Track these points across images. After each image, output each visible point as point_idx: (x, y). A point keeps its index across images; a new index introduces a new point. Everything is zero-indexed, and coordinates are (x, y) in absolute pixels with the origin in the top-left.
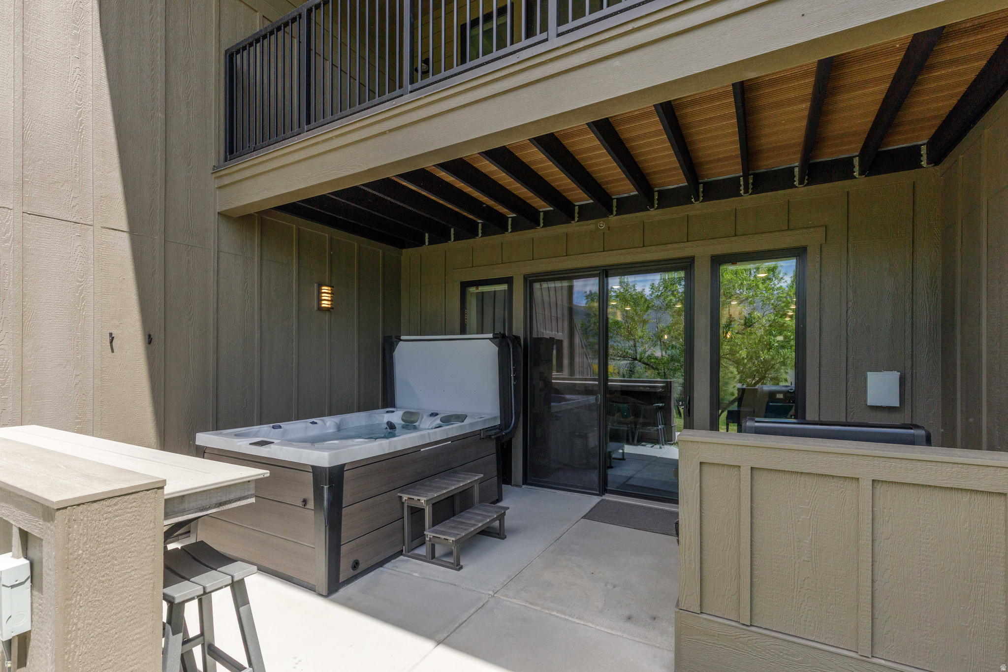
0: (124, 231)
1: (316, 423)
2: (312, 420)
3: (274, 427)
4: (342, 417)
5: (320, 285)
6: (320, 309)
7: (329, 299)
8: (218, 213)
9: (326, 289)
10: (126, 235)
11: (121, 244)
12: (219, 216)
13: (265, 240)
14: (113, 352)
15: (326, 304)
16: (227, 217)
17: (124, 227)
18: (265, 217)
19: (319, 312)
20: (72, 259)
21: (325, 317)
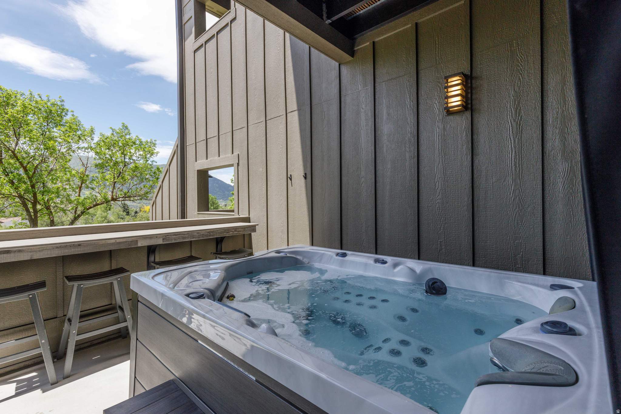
0: (295, 110)
1: (384, 262)
2: (382, 258)
5: (447, 78)
6: (449, 112)
7: (459, 92)
8: (339, 65)
9: (456, 80)
10: (296, 113)
11: (294, 118)
12: (341, 66)
13: (379, 63)
14: (292, 186)
15: (455, 102)
16: (347, 63)
17: (295, 108)
18: (377, 40)
19: (451, 117)
20: (279, 136)
21: (463, 121)
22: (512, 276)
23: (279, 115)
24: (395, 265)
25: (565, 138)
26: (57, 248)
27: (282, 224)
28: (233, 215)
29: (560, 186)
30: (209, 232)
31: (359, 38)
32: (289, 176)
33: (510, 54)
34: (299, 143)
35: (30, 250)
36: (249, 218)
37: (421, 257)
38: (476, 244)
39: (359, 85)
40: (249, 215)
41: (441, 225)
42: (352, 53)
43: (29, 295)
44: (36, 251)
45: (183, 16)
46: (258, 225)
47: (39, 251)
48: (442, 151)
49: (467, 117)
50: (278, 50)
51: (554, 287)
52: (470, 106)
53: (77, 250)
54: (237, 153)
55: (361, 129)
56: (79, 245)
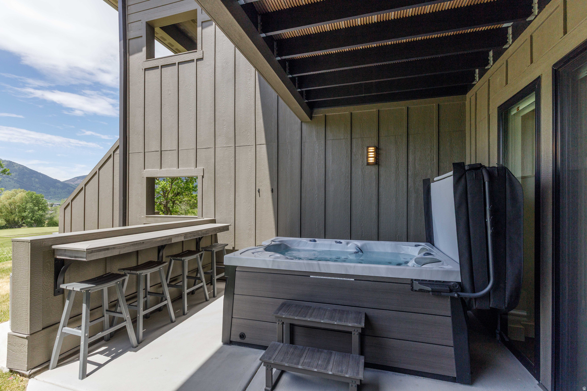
0: (263, 144)
1: (341, 243)
2: (338, 240)
3: (310, 241)
4: (366, 242)
5: (368, 147)
6: (368, 164)
7: (373, 156)
8: (301, 122)
9: (371, 149)
10: (264, 147)
11: (263, 150)
12: (302, 123)
13: (328, 128)
14: (260, 197)
15: (371, 160)
16: (306, 122)
17: (264, 141)
18: (327, 114)
19: (369, 167)
20: (248, 160)
21: (374, 169)
22: (400, 243)
23: (248, 145)
24: (348, 243)
25: (415, 183)
26: (132, 245)
27: (249, 224)
28: (196, 218)
29: (413, 204)
30: (206, 231)
31: (316, 110)
32: (257, 190)
33: (395, 141)
34: (267, 167)
35: (119, 247)
36: (215, 220)
37: (351, 239)
38: (379, 231)
39: (315, 138)
40: (215, 218)
41: (363, 222)
42: (311, 118)
43: (118, 282)
44: (121, 248)
45: (127, 31)
46: (231, 225)
47: (124, 248)
48: (363, 183)
49: (376, 168)
50: (249, 98)
51: (416, 246)
52: (377, 163)
53: (142, 246)
54: (203, 168)
55: (315, 165)
56: (143, 243)
